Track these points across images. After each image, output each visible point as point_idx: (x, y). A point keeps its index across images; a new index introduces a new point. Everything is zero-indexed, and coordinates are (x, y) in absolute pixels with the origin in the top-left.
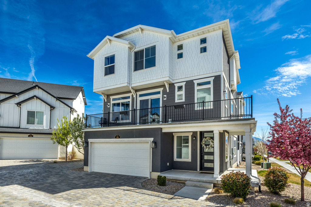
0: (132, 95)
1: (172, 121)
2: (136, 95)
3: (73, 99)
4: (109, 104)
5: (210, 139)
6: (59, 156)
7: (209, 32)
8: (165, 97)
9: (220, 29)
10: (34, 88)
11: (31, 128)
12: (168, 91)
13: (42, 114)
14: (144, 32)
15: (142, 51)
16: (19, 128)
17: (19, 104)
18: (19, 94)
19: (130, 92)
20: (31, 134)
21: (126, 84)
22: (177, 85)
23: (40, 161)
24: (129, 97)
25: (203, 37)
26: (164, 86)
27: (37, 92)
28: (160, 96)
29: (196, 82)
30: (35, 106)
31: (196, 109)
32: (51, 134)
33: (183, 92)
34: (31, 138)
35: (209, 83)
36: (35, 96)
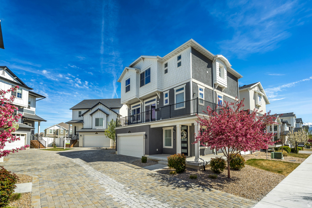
0: (142, 103)
1: (162, 119)
2: (144, 103)
3: (119, 108)
4: (130, 110)
5: (184, 131)
6: (111, 146)
7: (182, 50)
8: (158, 103)
9: (189, 46)
10: (98, 104)
11: (97, 129)
12: (160, 98)
13: (102, 119)
14: (145, 59)
15: (144, 73)
16: (92, 129)
17: (91, 115)
18: (91, 109)
19: (139, 101)
20: (97, 132)
21: (135, 97)
22: (164, 93)
23: (100, 148)
24: (139, 105)
25: (178, 55)
26: (156, 95)
27: (100, 107)
28: (155, 102)
29: (175, 89)
30: (99, 115)
31: (175, 110)
32: (104, 132)
33: (168, 98)
34: (97, 135)
35: (182, 89)
36: (99, 109)
